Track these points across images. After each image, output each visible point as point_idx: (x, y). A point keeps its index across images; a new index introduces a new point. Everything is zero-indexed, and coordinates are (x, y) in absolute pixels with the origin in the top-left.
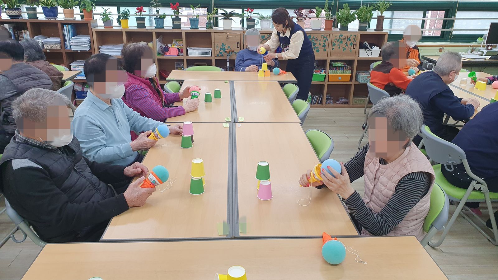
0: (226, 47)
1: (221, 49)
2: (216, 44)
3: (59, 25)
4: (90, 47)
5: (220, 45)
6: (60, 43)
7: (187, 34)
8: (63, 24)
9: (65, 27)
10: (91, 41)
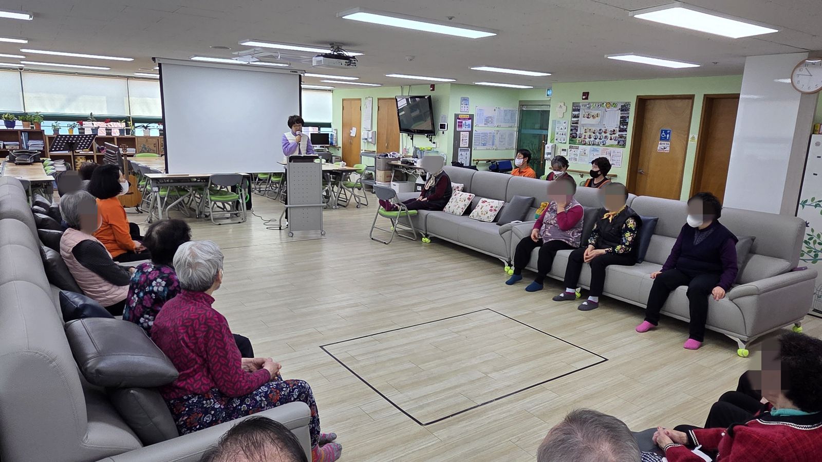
0: (146, 147)
1: (143, 148)
2: (139, 145)
3: (19, 132)
4: (44, 147)
5: (142, 145)
6: (19, 145)
7: (118, 139)
8: (22, 131)
9: (23, 134)
10: (45, 143)
